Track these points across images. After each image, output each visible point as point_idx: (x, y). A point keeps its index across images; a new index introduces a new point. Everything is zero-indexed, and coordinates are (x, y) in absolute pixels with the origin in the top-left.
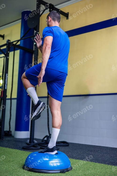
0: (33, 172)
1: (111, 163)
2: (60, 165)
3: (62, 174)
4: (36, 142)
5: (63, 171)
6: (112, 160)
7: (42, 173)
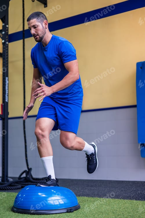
0: (29, 215)
1: (126, 197)
2: (65, 204)
3: (71, 213)
4: (11, 180)
5: (70, 210)
6: (125, 194)
7: (43, 214)
